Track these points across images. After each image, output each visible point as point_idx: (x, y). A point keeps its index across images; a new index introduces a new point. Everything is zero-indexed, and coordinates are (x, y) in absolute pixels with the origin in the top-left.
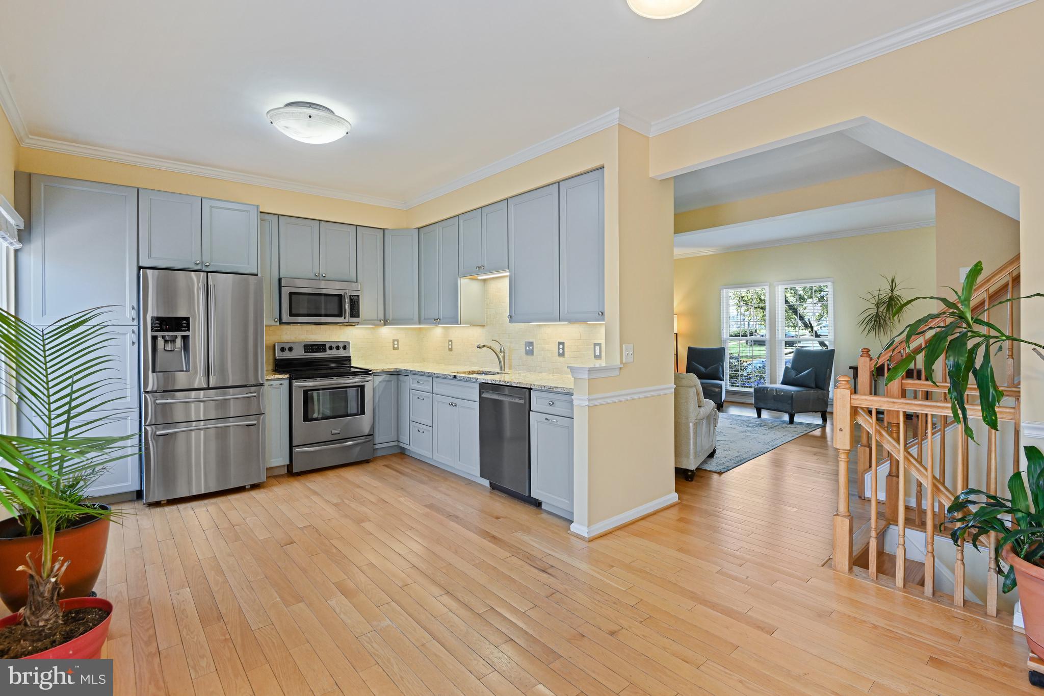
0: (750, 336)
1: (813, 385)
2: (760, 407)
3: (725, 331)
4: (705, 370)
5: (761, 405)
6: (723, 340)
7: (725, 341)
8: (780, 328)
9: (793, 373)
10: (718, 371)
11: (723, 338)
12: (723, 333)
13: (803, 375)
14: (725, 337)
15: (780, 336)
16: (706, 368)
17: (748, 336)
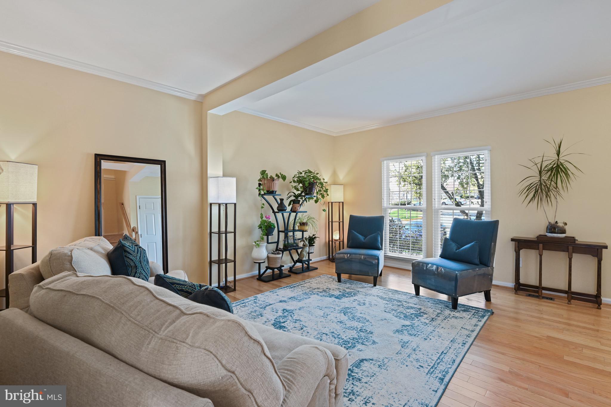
0: (408, 204)
1: (477, 261)
2: (419, 284)
3: (385, 200)
4: (364, 239)
5: (419, 282)
6: (384, 209)
7: (385, 209)
8: (436, 197)
9: (454, 246)
10: (377, 240)
11: (384, 206)
12: (384, 202)
13: (465, 249)
14: (385, 205)
15: (436, 205)
16: (365, 237)
17: (406, 204)
